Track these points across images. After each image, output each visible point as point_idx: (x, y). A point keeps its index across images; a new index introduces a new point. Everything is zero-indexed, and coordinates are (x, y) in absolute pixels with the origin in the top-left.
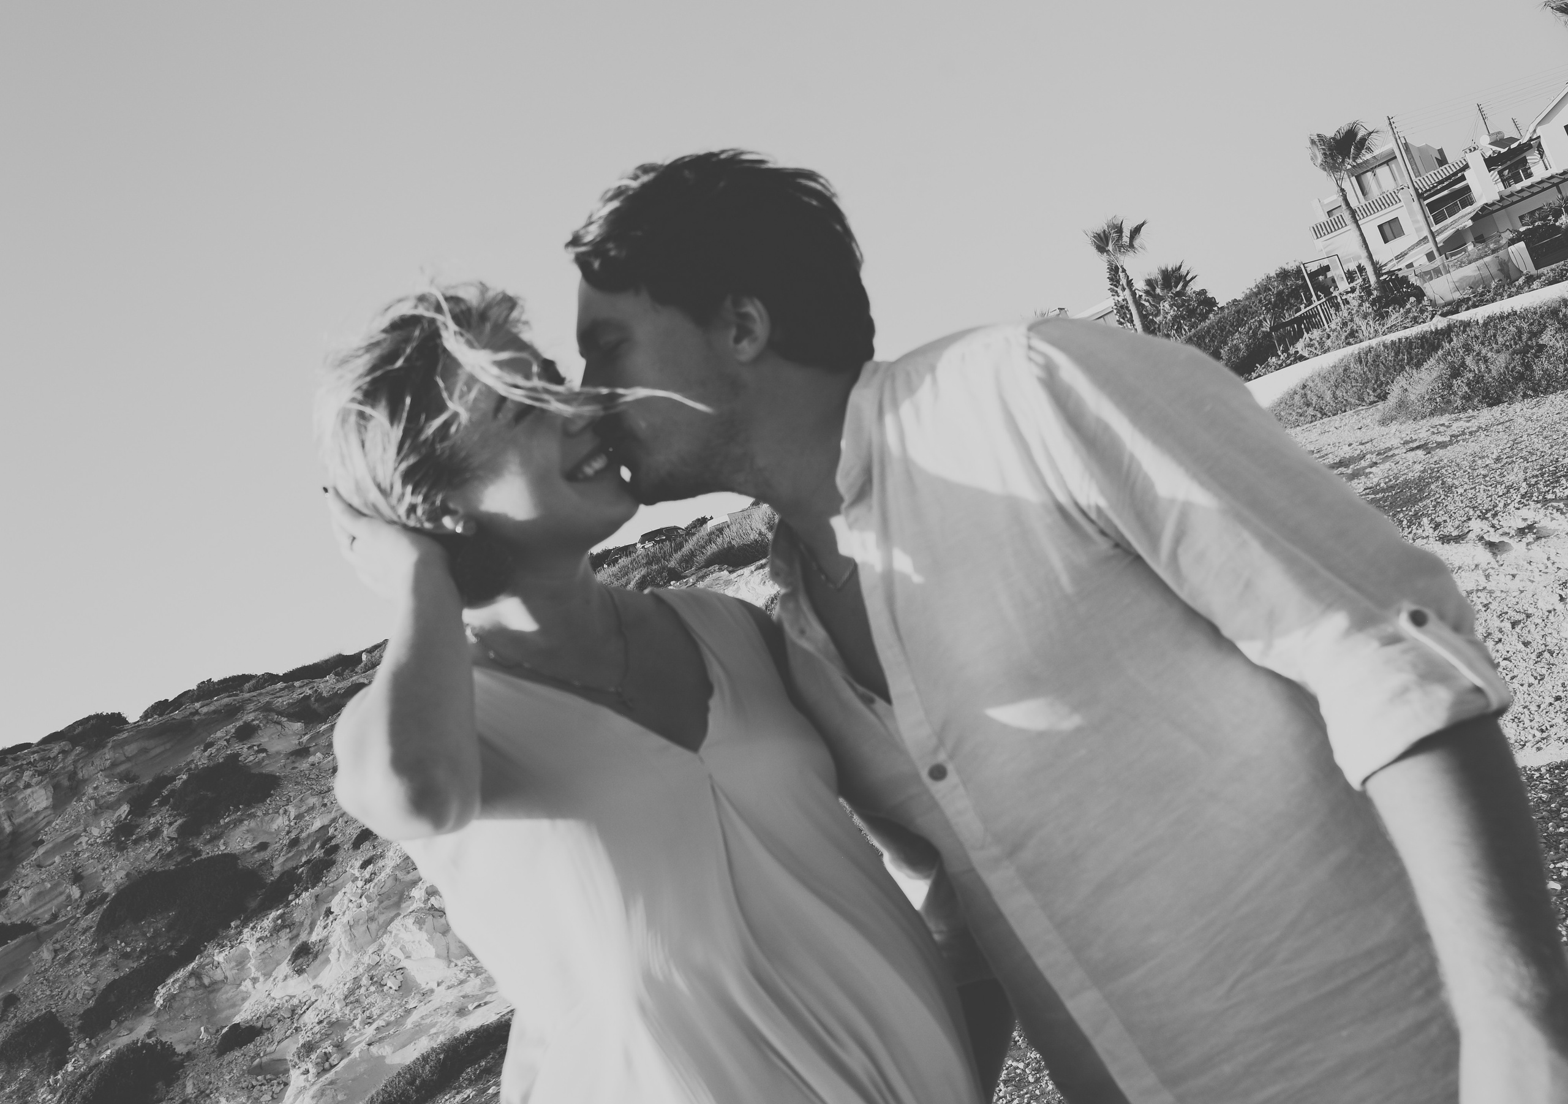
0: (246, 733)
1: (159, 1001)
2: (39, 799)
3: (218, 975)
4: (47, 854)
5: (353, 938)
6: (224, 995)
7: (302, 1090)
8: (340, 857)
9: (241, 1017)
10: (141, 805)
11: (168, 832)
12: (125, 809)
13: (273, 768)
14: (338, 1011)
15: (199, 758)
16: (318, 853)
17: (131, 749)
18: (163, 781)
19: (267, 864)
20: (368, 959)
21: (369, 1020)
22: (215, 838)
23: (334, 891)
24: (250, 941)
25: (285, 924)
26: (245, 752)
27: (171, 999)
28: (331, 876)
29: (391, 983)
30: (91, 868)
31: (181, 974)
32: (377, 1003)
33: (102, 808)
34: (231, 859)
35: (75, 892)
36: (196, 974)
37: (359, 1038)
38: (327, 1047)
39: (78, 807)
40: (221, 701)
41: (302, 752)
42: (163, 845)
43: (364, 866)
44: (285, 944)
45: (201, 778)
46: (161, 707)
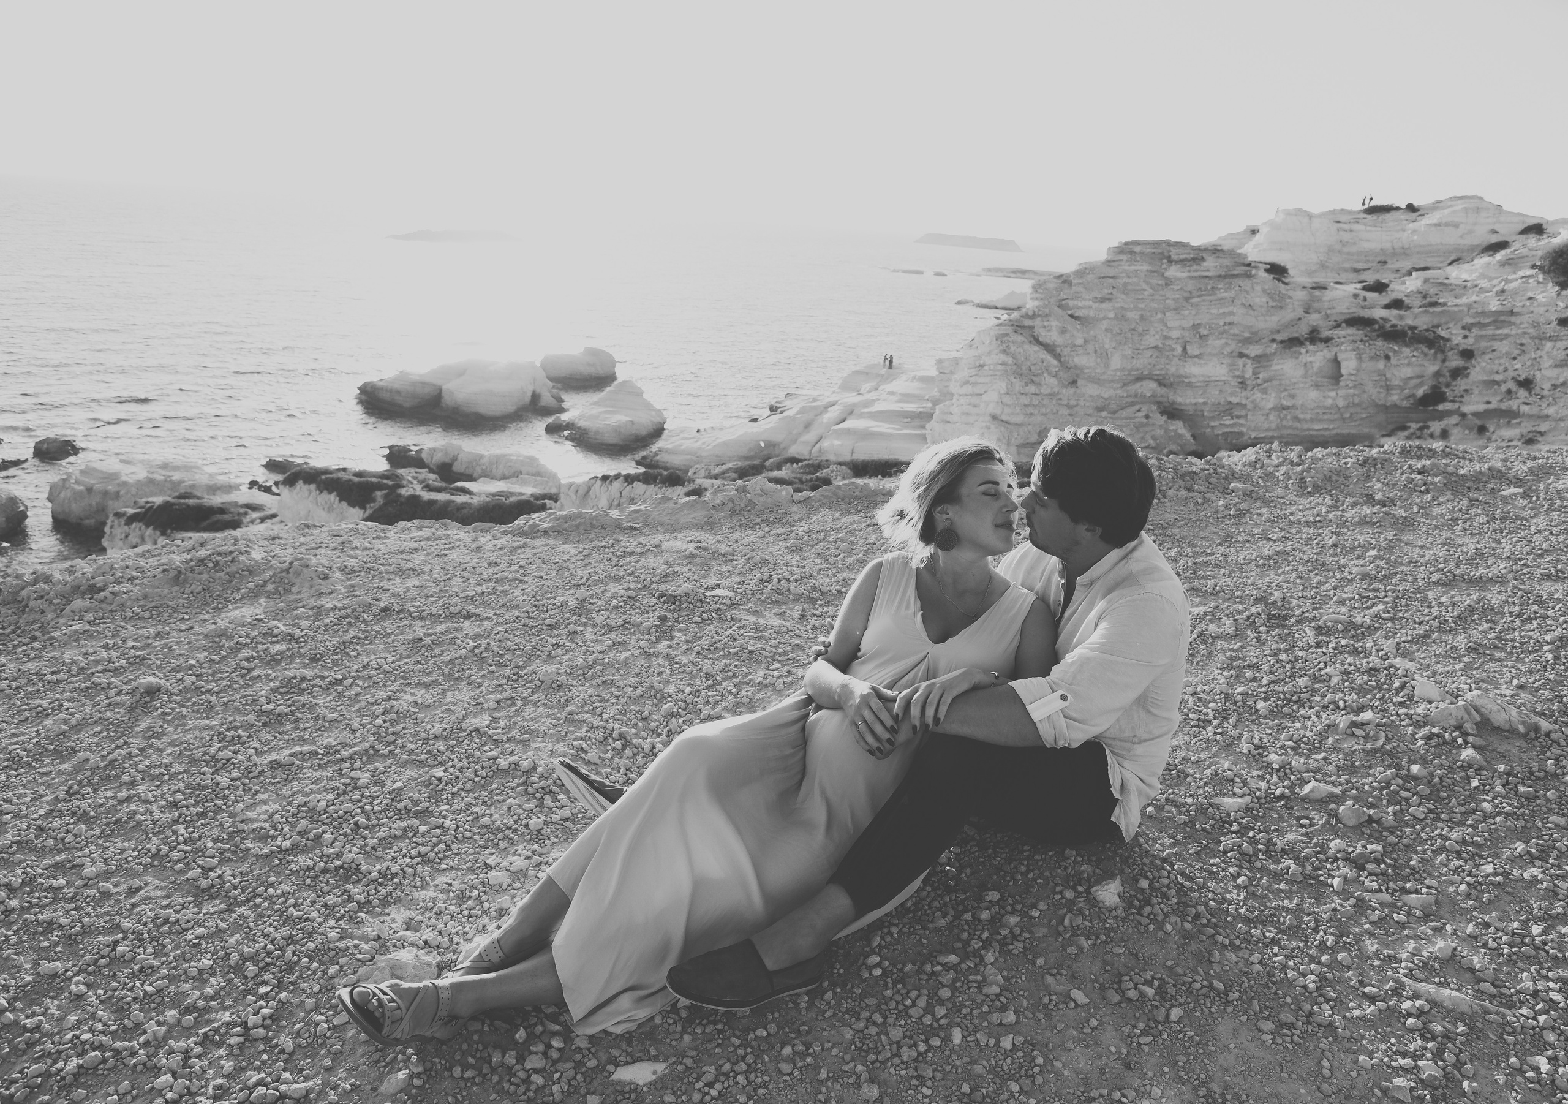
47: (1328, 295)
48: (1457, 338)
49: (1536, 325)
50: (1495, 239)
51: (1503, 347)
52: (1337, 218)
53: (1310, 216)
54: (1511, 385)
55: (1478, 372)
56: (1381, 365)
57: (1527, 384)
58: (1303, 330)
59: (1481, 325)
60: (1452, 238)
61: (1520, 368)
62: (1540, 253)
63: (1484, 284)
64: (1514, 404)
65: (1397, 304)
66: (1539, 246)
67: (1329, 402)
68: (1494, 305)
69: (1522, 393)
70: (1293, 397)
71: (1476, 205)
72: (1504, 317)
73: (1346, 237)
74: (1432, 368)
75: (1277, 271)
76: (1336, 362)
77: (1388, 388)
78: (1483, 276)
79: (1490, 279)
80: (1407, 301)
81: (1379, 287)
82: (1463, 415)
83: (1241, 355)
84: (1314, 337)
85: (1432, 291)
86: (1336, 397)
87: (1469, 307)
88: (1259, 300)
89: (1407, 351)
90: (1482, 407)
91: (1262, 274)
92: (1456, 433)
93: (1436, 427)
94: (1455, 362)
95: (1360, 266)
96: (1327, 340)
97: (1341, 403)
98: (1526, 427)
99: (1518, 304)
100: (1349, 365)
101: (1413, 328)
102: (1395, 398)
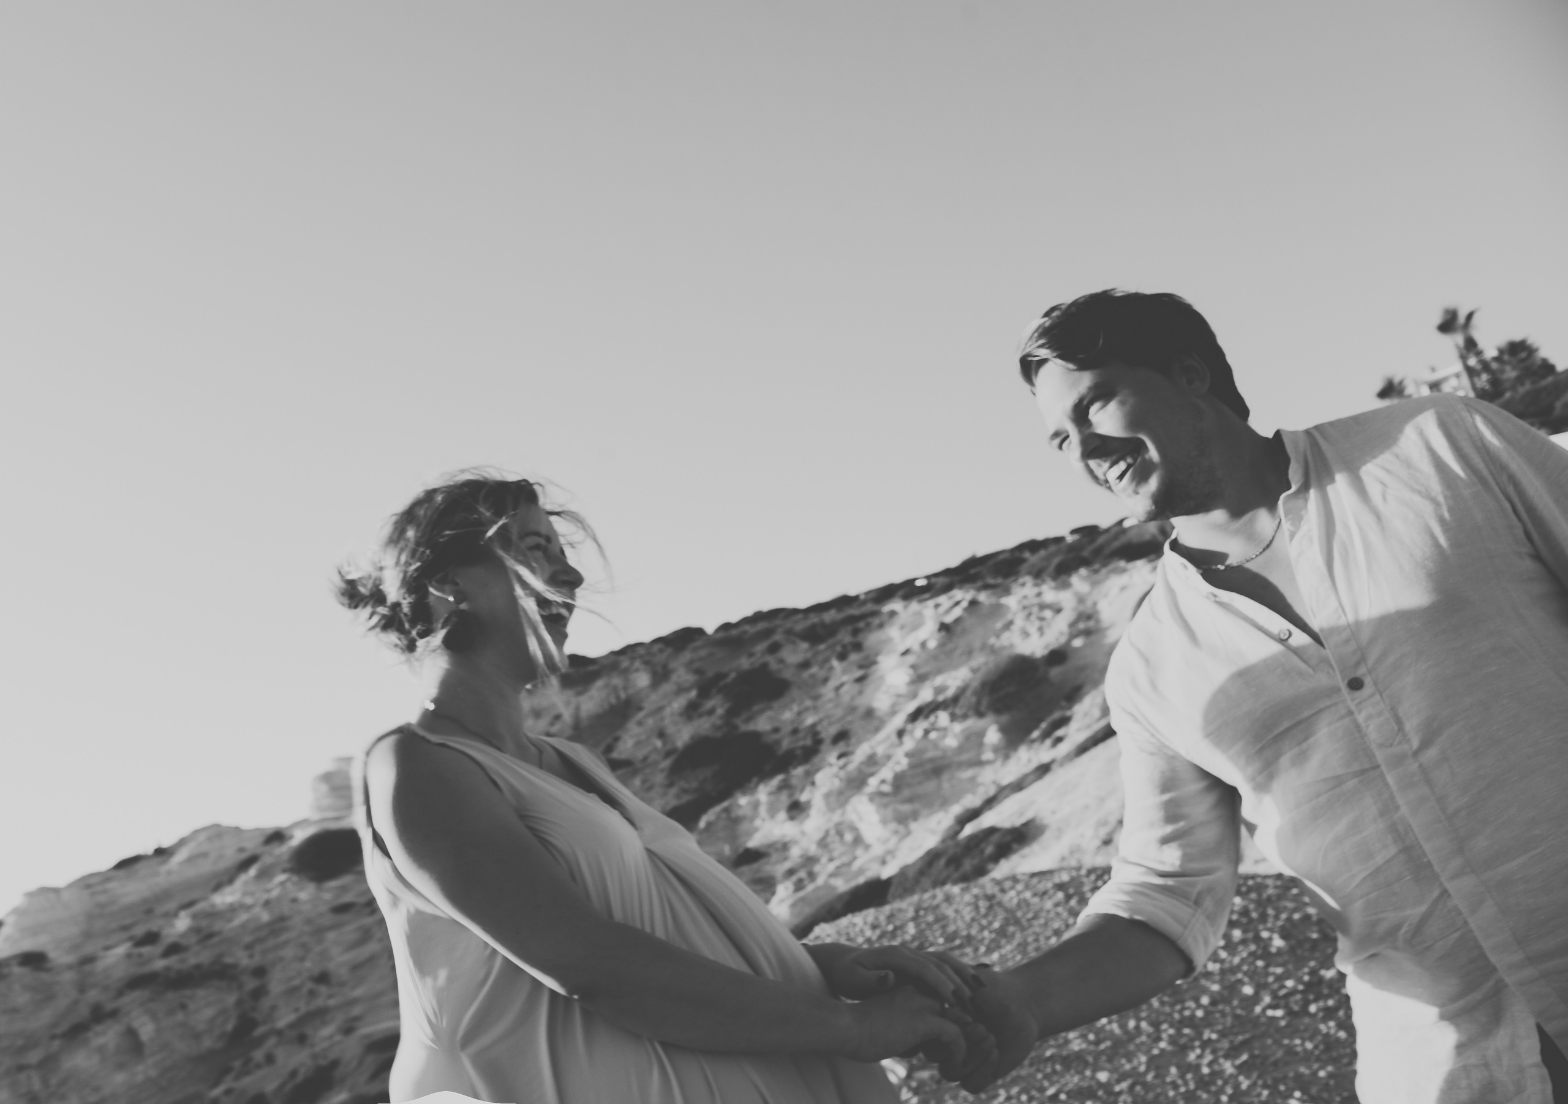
0: (774, 648)
1: (702, 824)
2: (642, 680)
3: (740, 812)
4: (647, 716)
5: (828, 804)
6: (744, 827)
7: (782, 901)
8: (824, 747)
9: (753, 843)
10: (705, 689)
11: (720, 711)
12: (693, 694)
13: (788, 674)
14: (813, 849)
15: (745, 663)
16: (809, 742)
17: (703, 653)
18: (720, 676)
19: (778, 742)
20: (836, 817)
21: (831, 860)
22: (749, 720)
23: (818, 770)
24: (763, 793)
25: (785, 786)
26: (771, 661)
27: (709, 825)
28: (816, 760)
29: (849, 837)
30: (670, 730)
31: (718, 809)
32: (838, 849)
33: (681, 690)
34: (756, 735)
35: (659, 743)
36: (727, 810)
37: (824, 870)
38: (802, 874)
39: (667, 687)
40: (762, 626)
41: (805, 665)
42: (715, 719)
43: (840, 756)
44: (784, 799)
45: (746, 677)
46: (726, 627)
47: (100, 966)
48: (243, 959)
49: (308, 921)
50: (244, 856)
51: (289, 952)
52: (87, 883)
53: (56, 891)
54: (310, 985)
55: (276, 985)
56: (180, 1017)
57: (323, 978)
58: (84, 1012)
59: (260, 940)
60: (206, 867)
61: (310, 965)
62: (286, 857)
63: (249, 901)
64: (319, 1002)
65: (174, 949)
66: (283, 850)
67: (140, 1078)
68: (265, 917)
69: (323, 989)
70: (97, 1089)
71: (217, 832)
72: (278, 924)
73: (102, 898)
74: (231, 999)
75: (34, 960)
76: (132, 1033)
77: (197, 1036)
78: (245, 894)
79: (252, 894)
80: (184, 942)
81: (151, 938)
82: (279, 1033)
83: (21, 1068)
84: (100, 1015)
85: (204, 923)
86: (144, 1070)
87: (243, 926)
88: (21, 998)
89: (201, 993)
90: (291, 1017)
91: (17, 970)
92: (281, 1054)
93: (258, 1055)
94: (251, 984)
95: (127, 922)
96: (114, 1014)
97: (153, 1073)
98: (339, 1019)
99: (286, 909)
100: (146, 1030)
101: (198, 967)
102: (207, 1043)
